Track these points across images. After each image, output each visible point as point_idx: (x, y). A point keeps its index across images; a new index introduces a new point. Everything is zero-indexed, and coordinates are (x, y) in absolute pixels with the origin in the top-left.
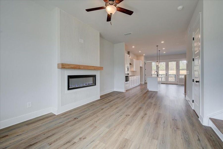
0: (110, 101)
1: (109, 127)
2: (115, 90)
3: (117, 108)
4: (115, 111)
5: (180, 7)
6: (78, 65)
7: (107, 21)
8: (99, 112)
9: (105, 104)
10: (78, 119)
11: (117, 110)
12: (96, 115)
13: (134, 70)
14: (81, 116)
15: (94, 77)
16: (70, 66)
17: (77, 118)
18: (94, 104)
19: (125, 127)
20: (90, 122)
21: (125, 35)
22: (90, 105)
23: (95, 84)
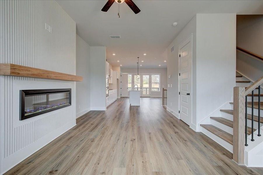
0: (96, 126)
1: (122, 164)
2: (92, 109)
3: (112, 134)
4: (113, 138)
5: (175, 24)
6: (47, 71)
7: (102, 10)
8: (90, 146)
9: (91, 131)
10: (58, 172)
11: (114, 136)
12: (88, 153)
13: (111, 83)
14: (60, 164)
15: (68, 91)
16: (29, 71)
17: (55, 169)
18: (72, 135)
19: (142, 156)
20: (87, 168)
21: (112, 37)
22: (65, 139)
23: (70, 103)
